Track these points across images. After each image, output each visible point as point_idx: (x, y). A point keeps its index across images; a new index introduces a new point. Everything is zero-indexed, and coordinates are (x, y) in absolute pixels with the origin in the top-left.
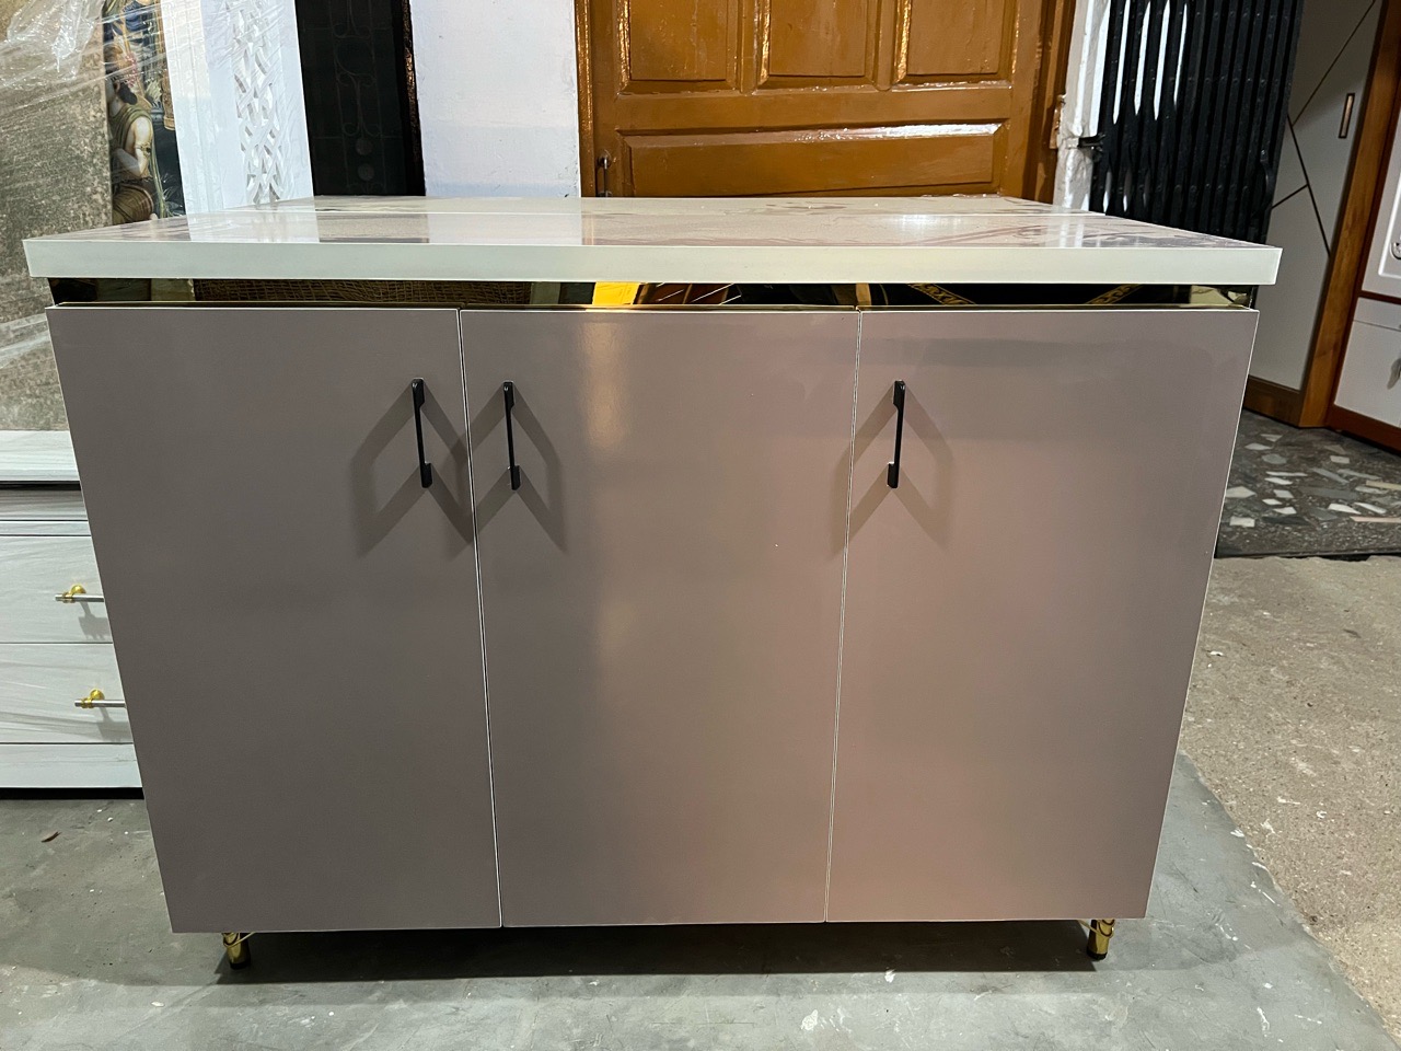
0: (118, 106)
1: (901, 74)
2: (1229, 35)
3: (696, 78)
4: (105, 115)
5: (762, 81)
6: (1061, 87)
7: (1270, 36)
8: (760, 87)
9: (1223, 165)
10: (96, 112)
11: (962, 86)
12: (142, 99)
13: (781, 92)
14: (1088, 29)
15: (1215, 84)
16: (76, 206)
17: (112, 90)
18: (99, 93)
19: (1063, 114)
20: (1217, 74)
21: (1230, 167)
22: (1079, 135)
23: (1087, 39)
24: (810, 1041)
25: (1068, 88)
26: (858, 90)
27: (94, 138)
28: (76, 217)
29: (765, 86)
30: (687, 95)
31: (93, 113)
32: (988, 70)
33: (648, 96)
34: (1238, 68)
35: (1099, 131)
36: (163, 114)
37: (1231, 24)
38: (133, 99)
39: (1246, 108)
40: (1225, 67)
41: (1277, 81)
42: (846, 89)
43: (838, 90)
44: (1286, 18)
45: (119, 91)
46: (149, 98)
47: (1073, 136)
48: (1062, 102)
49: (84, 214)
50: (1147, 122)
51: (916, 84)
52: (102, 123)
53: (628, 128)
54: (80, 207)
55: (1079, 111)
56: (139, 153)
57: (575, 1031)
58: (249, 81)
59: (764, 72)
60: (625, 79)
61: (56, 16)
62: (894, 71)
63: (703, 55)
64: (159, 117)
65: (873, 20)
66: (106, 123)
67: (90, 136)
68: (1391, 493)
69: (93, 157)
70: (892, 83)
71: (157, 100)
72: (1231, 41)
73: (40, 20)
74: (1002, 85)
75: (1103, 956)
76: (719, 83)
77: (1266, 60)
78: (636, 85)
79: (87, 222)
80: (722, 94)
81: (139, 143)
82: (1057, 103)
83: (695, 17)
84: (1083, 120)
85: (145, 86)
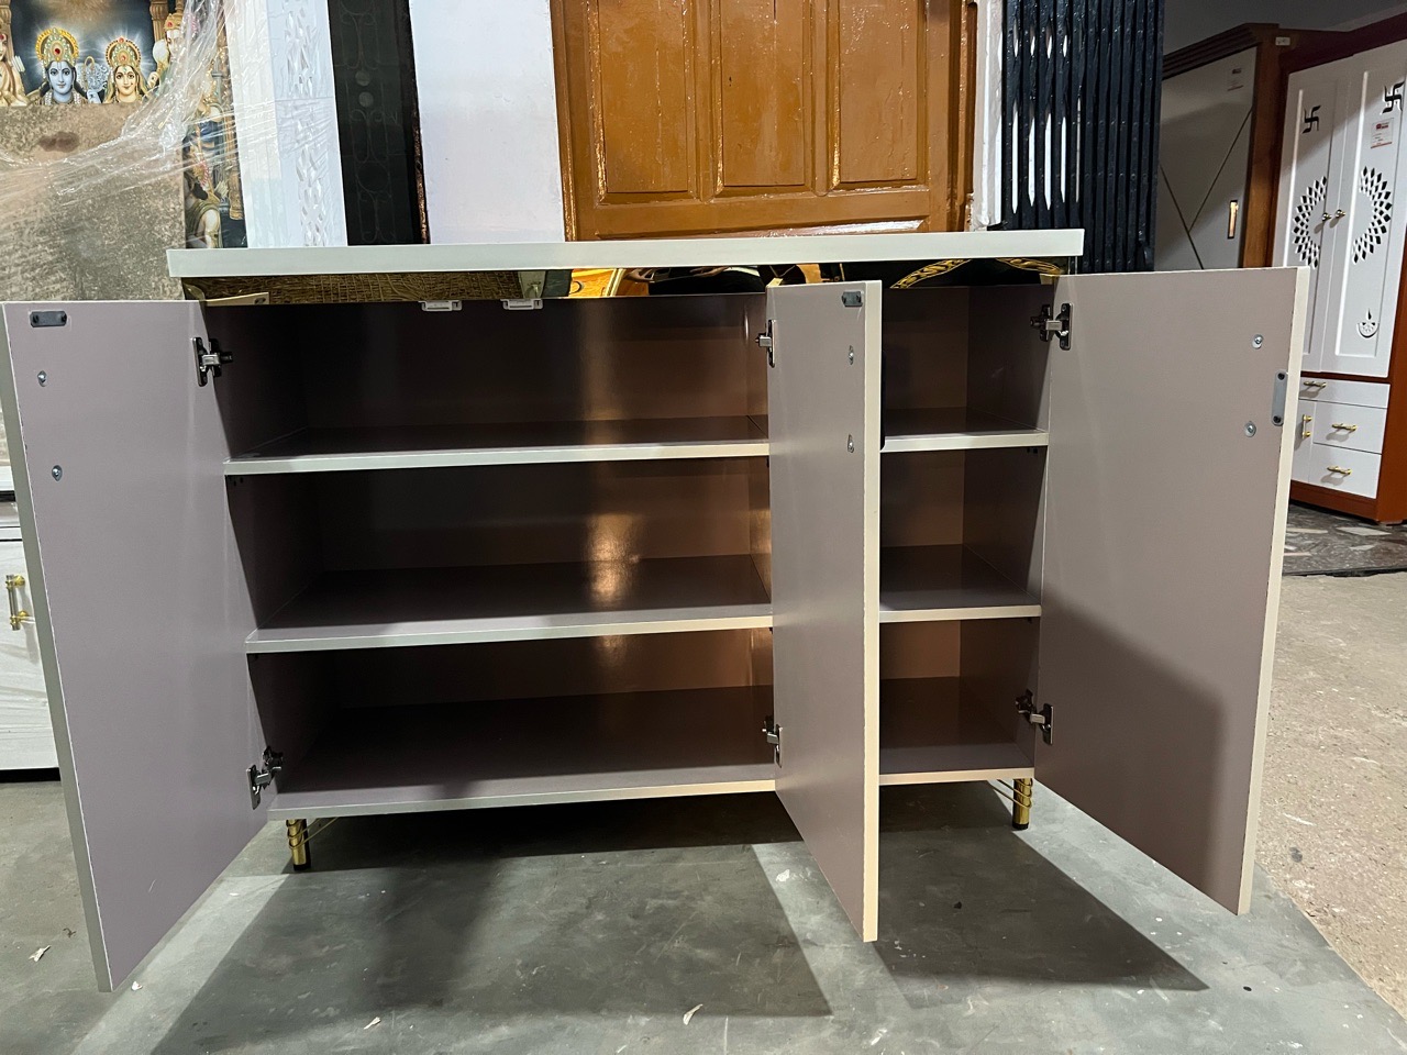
0: (193, 201)
1: (835, 181)
2: (1101, 139)
3: (663, 190)
4: (182, 207)
5: (718, 190)
6: (969, 188)
7: (1135, 139)
8: (717, 196)
9: (1109, 244)
10: (177, 204)
11: (886, 190)
12: (212, 196)
13: (733, 199)
14: (986, 138)
15: (1094, 179)
16: (156, 279)
17: (187, 188)
18: (178, 190)
19: (972, 208)
20: (1095, 170)
21: (1114, 247)
22: (987, 224)
23: (986, 147)
24: (784, 887)
25: (974, 187)
26: (798, 196)
27: (173, 226)
28: (156, 288)
29: (721, 195)
30: (656, 204)
31: (172, 205)
32: (908, 176)
33: (622, 206)
34: (1112, 165)
35: (1003, 218)
36: (229, 207)
37: (1102, 131)
38: (204, 196)
39: (1122, 197)
40: (1101, 164)
41: (1145, 175)
42: (790, 196)
43: (783, 196)
44: (1147, 124)
45: (194, 189)
46: (218, 195)
47: (983, 226)
48: (971, 199)
49: (163, 286)
50: (1041, 210)
51: (848, 190)
52: (180, 215)
53: (606, 233)
54: (160, 280)
55: (985, 205)
56: (208, 237)
57: (589, 891)
58: (305, 171)
59: (719, 182)
60: (602, 192)
61: (162, 118)
62: (829, 179)
63: (667, 170)
64: (226, 209)
65: (809, 140)
66: (183, 213)
67: (170, 223)
68: (1301, 535)
69: (172, 240)
70: (828, 190)
71: (224, 196)
72: (1103, 144)
73: (147, 121)
74: (921, 189)
75: (1025, 827)
76: (683, 193)
77: (1134, 159)
78: (612, 197)
79: (165, 292)
80: (685, 202)
81: (208, 230)
82: (967, 201)
83: (659, 140)
84: (989, 212)
85: (215, 184)
